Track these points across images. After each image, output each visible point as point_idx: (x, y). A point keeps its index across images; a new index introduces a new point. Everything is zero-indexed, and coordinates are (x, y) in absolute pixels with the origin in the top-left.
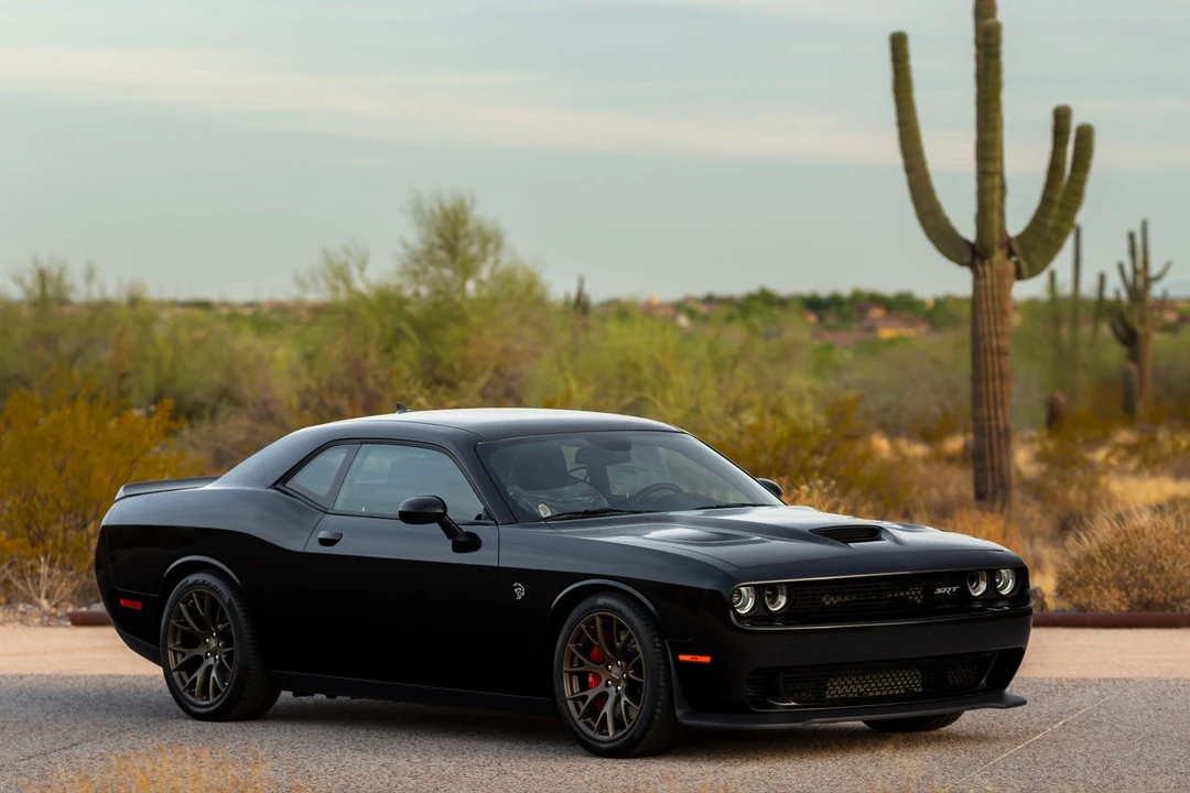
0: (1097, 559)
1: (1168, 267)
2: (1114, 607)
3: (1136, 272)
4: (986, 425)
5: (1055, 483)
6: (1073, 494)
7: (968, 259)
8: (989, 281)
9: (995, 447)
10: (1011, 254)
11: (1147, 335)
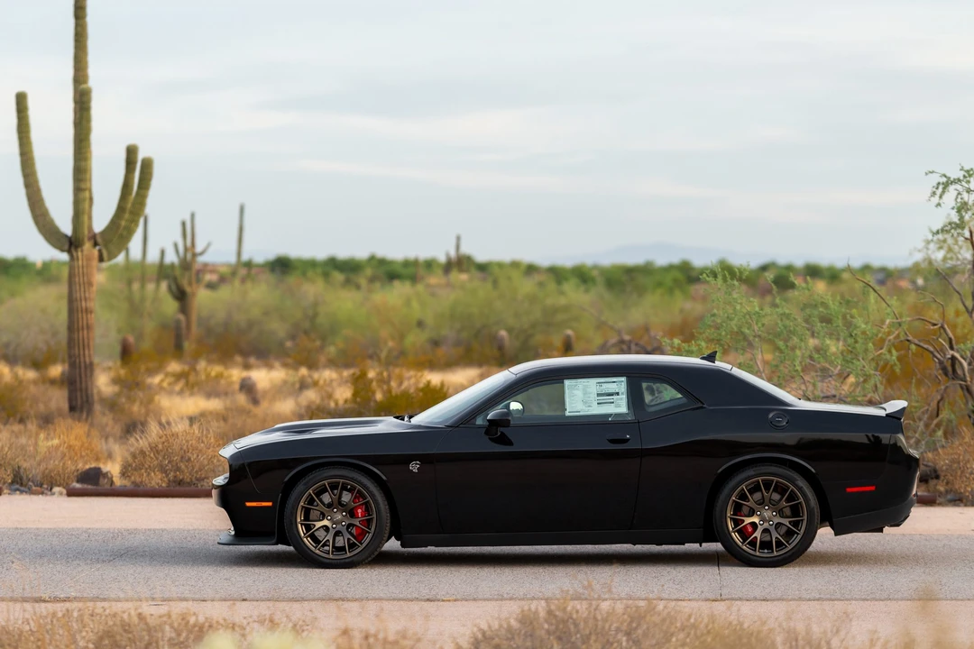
0: (147, 453)
1: (209, 245)
2: (158, 484)
3: (186, 249)
4: (77, 361)
5: (123, 400)
6: (136, 408)
7: (66, 247)
8: (80, 262)
9: (83, 376)
10: (96, 244)
11: (194, 294)
